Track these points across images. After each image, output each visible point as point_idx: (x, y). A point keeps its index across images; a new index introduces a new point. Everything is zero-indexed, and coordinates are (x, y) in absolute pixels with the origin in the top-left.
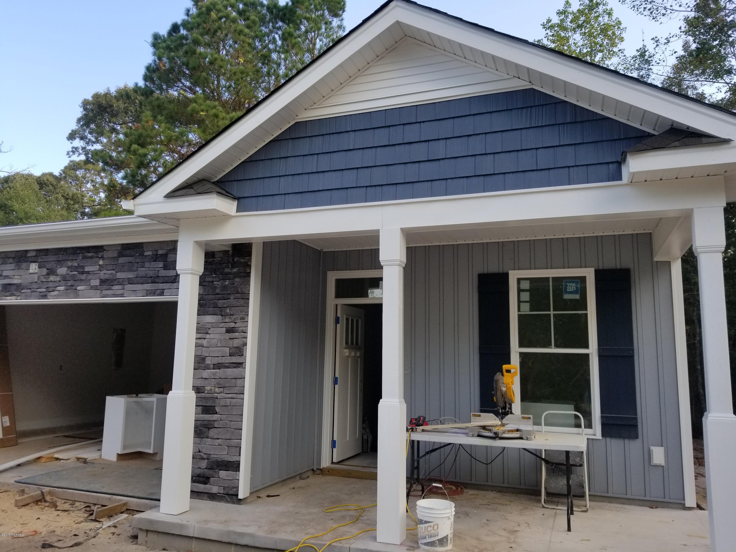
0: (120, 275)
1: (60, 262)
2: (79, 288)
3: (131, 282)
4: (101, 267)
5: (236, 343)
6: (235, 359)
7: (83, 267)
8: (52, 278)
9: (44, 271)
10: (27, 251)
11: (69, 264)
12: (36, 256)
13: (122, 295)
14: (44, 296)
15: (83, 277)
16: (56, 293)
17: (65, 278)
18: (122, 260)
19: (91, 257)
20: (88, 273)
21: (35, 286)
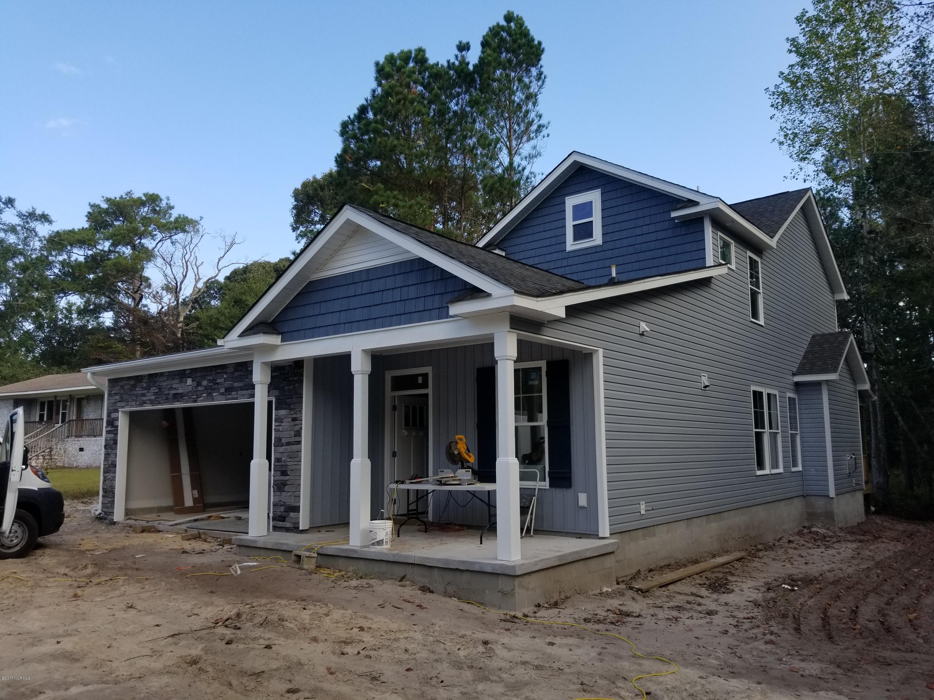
0: (236, 385)
1: (204, 377)
2: (214, 394)
3: (241, 389)
4: (226, 380)
5: (297, 428)
6: (297, 439)
7: (216, 380)
8: (200, 388)
9: (195, 383)
10: (185, 370)
11: (208, 378)
12: (190, 373)
13: (236, 398)
14: (195, 401)
15: (216, 387)
16: (202, 398)
17: (206, 388)
18: (236, 374)
19: (220, 373)
20: (218, 384)
21: (190, 394)
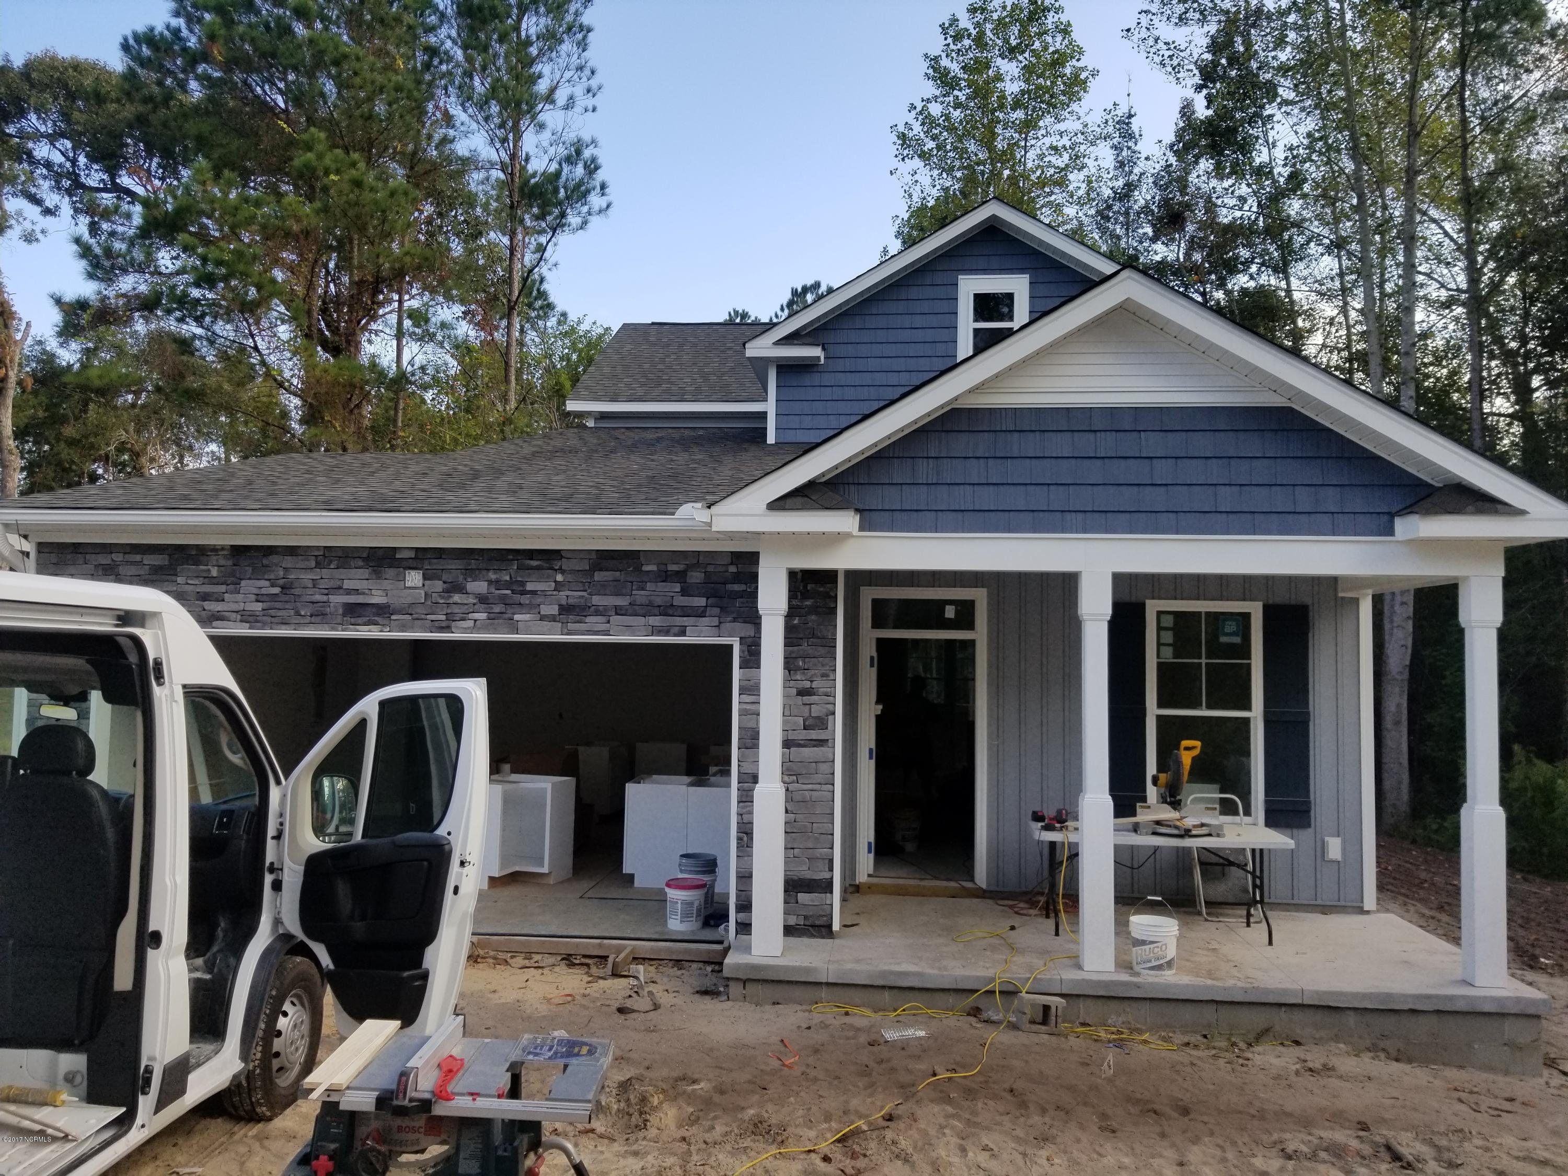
0: (596, 600)
1: (471, 573)
2: (517, 617)
3: (619, 611)
4: (559, 586)
5: (816, 711)
6: (814, 735)
7: (523, 584)
8: (457, 598)
9: (439, 585)
10: (395, 549)
11: (492, 576)
12: (415, 558)
13: (607, 633)
14: (447, 629)
15: (525, 599)
16: (470, 623)
17: (483, 600)
18: (598, 576)
19: (538, 568)
20: (534, 593)
21: (420, 610)
